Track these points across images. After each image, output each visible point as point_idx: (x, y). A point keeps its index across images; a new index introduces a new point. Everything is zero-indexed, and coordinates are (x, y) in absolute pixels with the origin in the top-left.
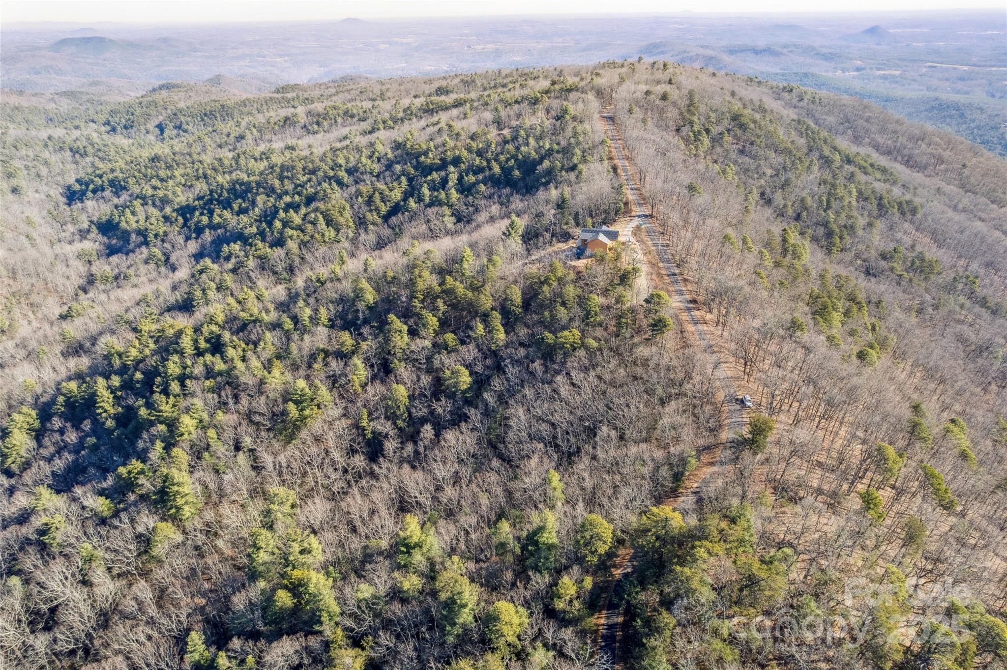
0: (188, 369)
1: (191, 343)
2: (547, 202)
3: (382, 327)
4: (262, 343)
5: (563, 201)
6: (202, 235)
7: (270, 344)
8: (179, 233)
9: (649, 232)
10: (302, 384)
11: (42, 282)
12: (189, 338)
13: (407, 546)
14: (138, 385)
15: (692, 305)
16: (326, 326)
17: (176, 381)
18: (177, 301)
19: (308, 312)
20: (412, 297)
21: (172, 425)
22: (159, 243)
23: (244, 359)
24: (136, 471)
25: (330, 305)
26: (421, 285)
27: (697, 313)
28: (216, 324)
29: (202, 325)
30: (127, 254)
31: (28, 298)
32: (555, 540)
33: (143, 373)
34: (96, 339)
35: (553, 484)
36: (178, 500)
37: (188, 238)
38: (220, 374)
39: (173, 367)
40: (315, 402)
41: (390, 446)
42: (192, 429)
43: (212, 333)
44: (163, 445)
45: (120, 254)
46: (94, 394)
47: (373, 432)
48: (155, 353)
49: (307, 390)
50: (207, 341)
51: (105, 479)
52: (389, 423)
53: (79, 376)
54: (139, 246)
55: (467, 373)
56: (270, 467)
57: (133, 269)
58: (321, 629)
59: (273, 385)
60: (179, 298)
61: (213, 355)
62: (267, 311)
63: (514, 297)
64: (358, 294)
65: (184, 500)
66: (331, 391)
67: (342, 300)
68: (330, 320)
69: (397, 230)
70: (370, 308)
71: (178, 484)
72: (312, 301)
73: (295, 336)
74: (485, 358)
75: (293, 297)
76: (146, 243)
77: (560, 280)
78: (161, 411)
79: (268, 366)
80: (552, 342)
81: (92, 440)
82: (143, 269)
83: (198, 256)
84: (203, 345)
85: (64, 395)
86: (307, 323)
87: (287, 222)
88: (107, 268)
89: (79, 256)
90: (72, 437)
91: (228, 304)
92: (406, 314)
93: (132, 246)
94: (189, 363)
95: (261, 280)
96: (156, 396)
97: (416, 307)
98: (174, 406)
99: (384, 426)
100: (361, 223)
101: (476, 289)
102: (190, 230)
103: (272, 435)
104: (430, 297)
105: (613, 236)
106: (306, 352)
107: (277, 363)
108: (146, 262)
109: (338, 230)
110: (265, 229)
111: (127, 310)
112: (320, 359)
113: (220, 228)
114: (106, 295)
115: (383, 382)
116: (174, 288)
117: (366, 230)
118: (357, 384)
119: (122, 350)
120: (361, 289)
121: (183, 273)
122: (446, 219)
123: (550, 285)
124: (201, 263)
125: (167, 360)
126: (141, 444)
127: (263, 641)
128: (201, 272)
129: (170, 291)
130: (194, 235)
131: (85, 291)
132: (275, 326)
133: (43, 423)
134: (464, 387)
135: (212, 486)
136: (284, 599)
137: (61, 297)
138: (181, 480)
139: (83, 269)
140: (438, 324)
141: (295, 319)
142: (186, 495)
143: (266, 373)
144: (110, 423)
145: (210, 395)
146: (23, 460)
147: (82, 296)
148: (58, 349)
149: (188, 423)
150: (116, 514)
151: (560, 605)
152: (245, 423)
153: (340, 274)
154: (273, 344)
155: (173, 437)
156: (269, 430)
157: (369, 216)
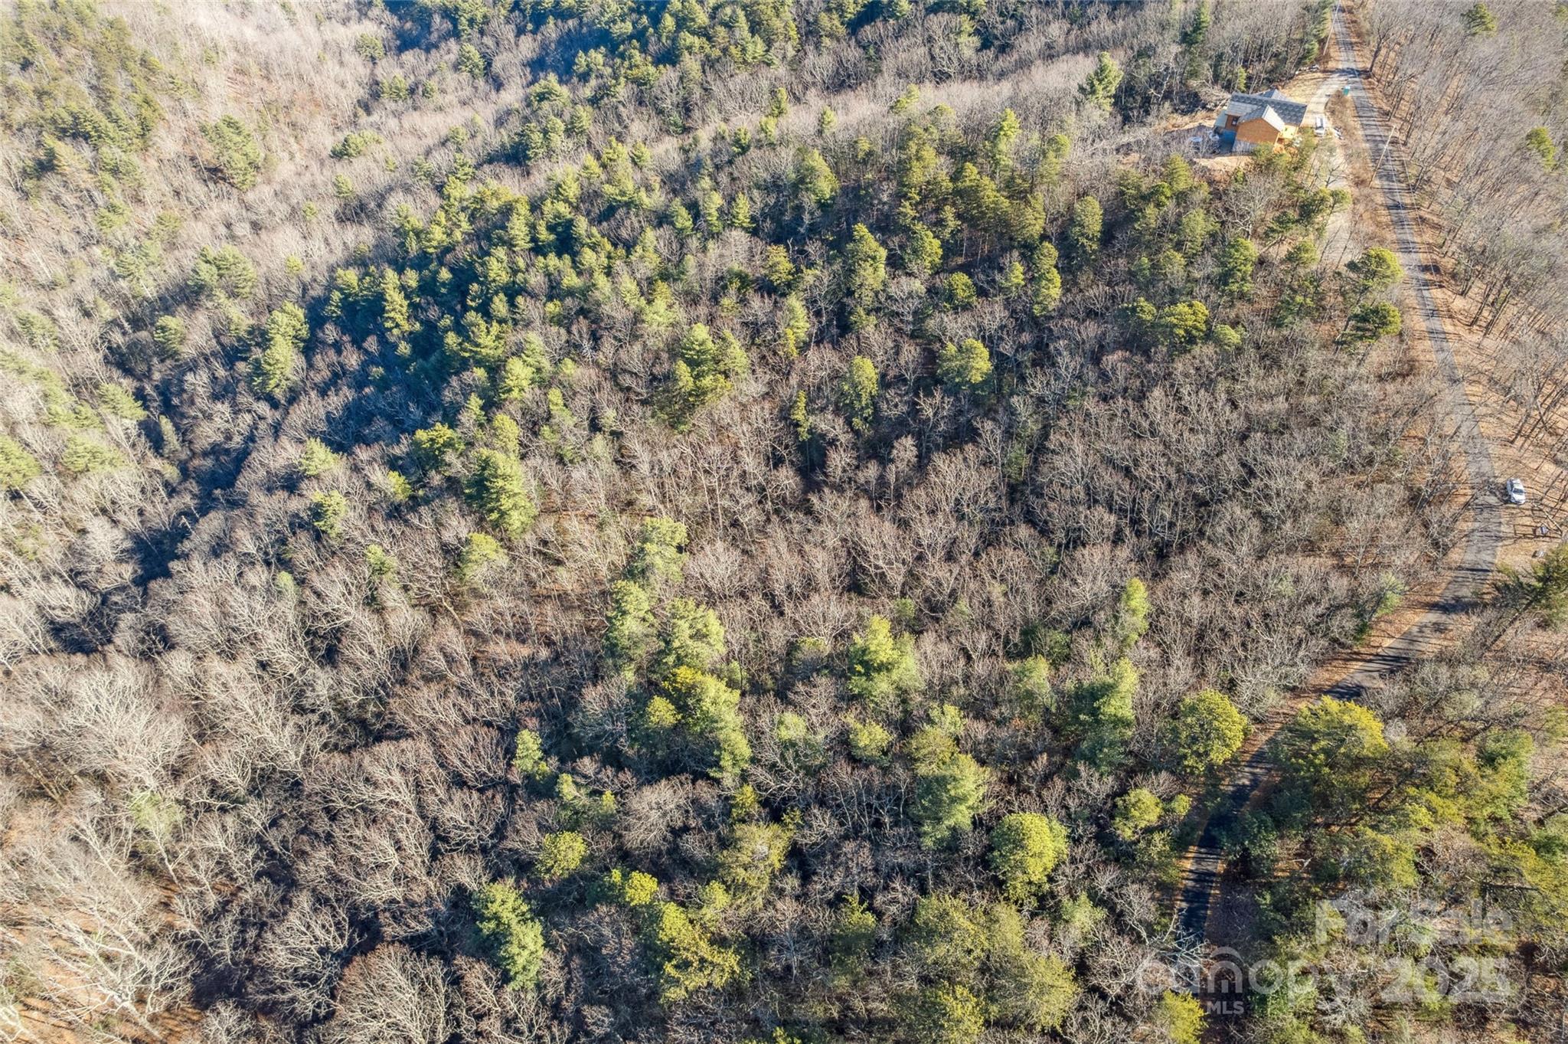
0: (520, 276)
1: (525, 229)
2: (1163, 26)
3: (841, 244)
4: (638, 248)
5: (1198, 27)
6: (543, 28)
7: (651, 249)
8: (508, 21)
9: (1360, 109)
10: (701, 332)
11: (307, 90)
12: (523, 220)
13: (866, 664)
14: (443, 290)
15: (1428, 276)
16: (746, 230)
17: (501, 295)
18: (503, 145)
19: (717, 200)
20: (900, 196)
21: (495, 369)
22: (476, 35)
23: (609, 272)
24: (441, 441)
25: (756, 192)
26: (917, 176)
27: (1437, 293)
28: (566, 201)
29: (543, 199)
30: (428, 51)
31: (288, 114)
32: (1128, 713)
33: (452, 270)
34: (383, 197)
35: (1133, 604)
36: (503, 501)
37: (520, 31)
38: (570, 292)
39: (497, 268)
40: (721, 367)
41: (839, 461)
42: (525, 383)
43: (558, 216)
44: (481, 402)
45: (417, 50)
46: (380, 297)
47: (810, 432)
48: (470, 238)
49: (710, 345)
50: (551, 228)
51: (398, 442)
52: (841, 421)
53: (358, 261)
54: (445, 37)
55: (986, 353)
56: (645, 468)
57: (435, 78)
58: (718, 775)
59: (655, 326)
60: (506, 139)
61: (559, 255)
62: (649, 189)
63: (1088, 221)
64: (803, 180)
65: (511, 501)
66: (748, 350)
67: (774, 186)
68: (753, 219)
69: (872, 51)
70: (822, 205)
71: (504, 477)
72: (724, 178)
73: (694, 243)
74: (1021, 330)
75: (693, 168)
76: (456, 34)
77: (1181, 197)
78: (478, 345)
79: (647, 289)
80: (1149, 318)
81: (377, 371)
82: (451, 78)
83: (537, 66)
84: (544, 235)
85: (341, 290)
86: (714, 219)
87: (684, 19)
88: (398, 73)
89: (358, 48)
90: (352, 360)
91: (586, 168)
92: (885, 227)
93: (434, 37)
94: (522, 264)
95: (637, 122)
96: (472, 316)
97: (905, 215)
98: (498, 338)
99: (830, 425)
100: (809, 33)
101: (1018, 193)
102: (525, 17)
103: (649, 413)
104: (932, 201)
105: (1293, 113)
106: (709, 274)
107: (662, 287)
108: (456, 67)
109: (769, 43)
110: (645, 29)
111: (428, 153)
112: (732, 290)
113: (571, 16)
114: (396, 120)
115: (836, 345)
116: (500, 122)
117: (817, 46)
118: (791, 343)
119: (420, 225)
120: (812, 169)
121: (512, 96)
122: (963, 39)
123: (1158, 205)
124: (543, 82)
125: (489, 254)
126: (448, 395)
127: (629, 775)
128: (542, 97)
129: (492, 128)
130: (530, 27)
131: (368, 111)
132: (662, 219)
133: (312, 330)
134: (977, 378)
135: (555, 485)
136: (662, 711)
137: (335, 117)
138: (508, 471)
139: (363, 71)
140: (940, 252)
141: (694, 209)
142: (515, 495)
143: (643, 302)
144: (404, 349)
145: (555, 329)
146: (289, 383)
147: (364, 119)
148: (331, 207)
149: (519, 372)
150: (414, 503)
151: (1125, 832)
152: (607, 385)
153: (774, 133)
154: (656, 251)
155: (497, 393)
156: (644, 403)
157: (824, 19)
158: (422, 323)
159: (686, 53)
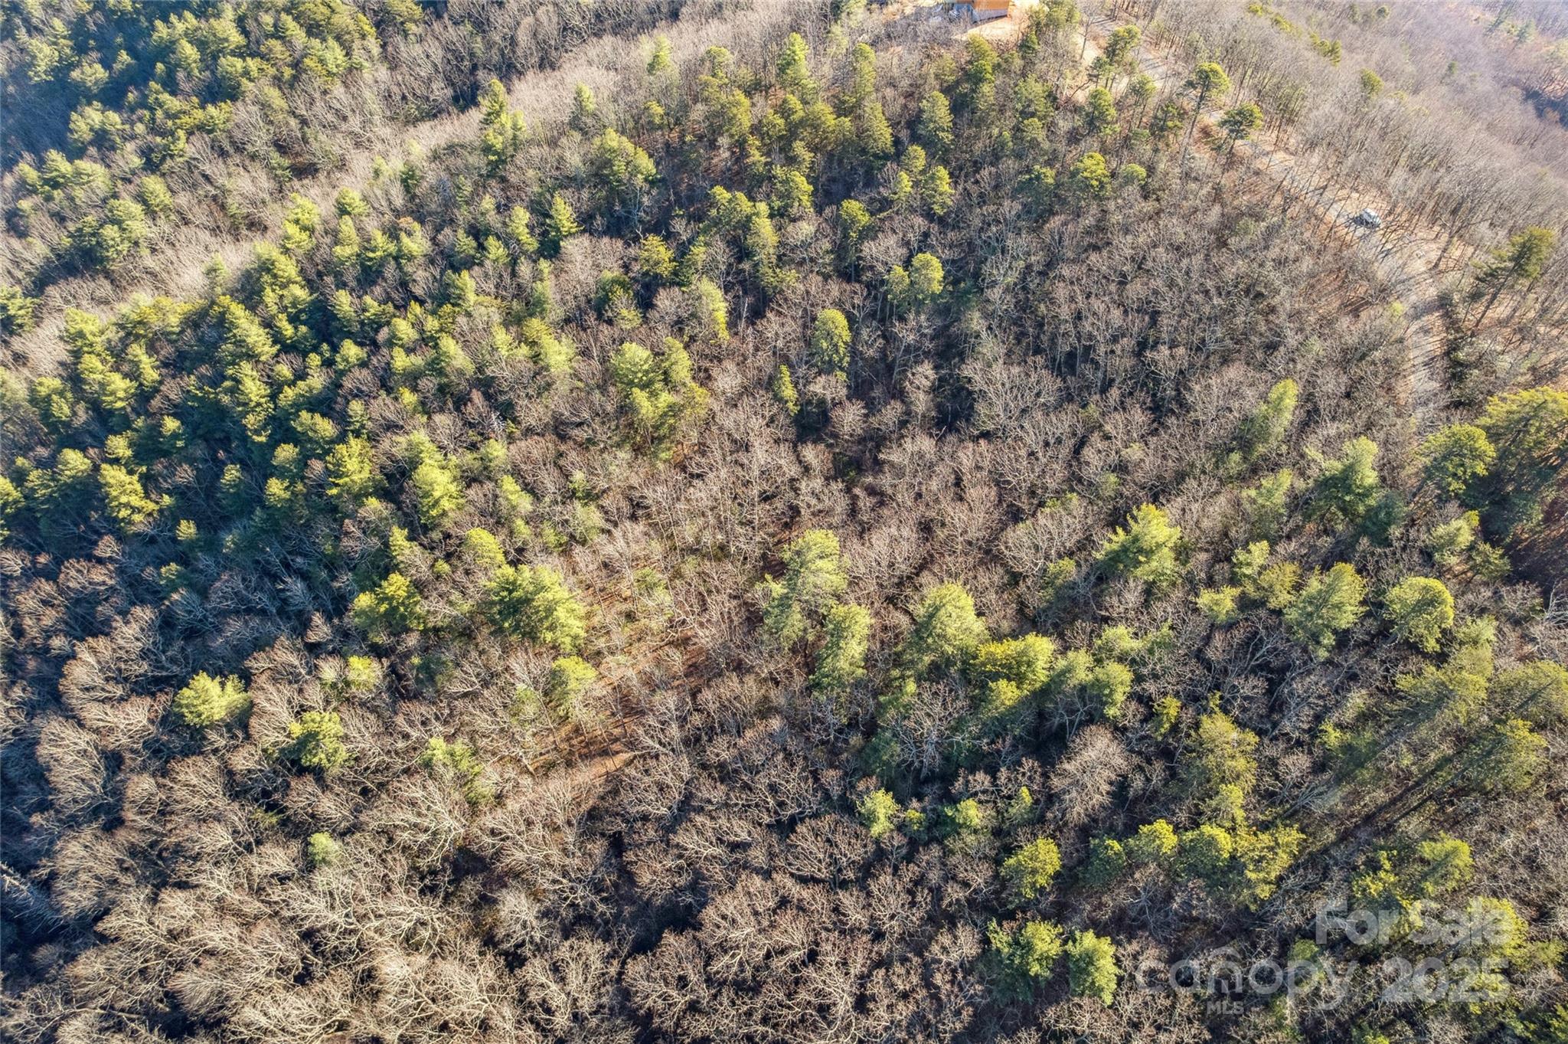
10: (637, 350)
14: (180, 444)
19: (524, 215)
24: (402, 593)
33: (176, 415)
36: (558, 615)
43: (295, 303)
48: (172, 369)
49: (653, 360)
50: (294, 319)
63: (940, 113)
65: (564, 612)
68: (580, 222)
70: (652, 183)
80: (1051, 181)
84: (291, 329)
86: (526, 237)
107: (535, 324)
118: (723, 327)
125: (226, 378)
136: (1008, 692)
140: (811, 187)
143: (525, 348)
158: (169, 493)
159: (244, 80)
